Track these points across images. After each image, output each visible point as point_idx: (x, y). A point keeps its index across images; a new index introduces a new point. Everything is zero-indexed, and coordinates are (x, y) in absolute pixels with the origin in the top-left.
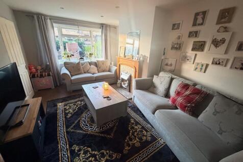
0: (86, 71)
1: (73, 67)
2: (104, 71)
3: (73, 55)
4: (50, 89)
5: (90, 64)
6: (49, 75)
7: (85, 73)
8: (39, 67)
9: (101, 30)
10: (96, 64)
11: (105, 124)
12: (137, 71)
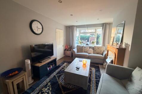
0: (86, 51)
1: (80, 48)
2: (98, 54)
3: (83, 42)
4: (69, 56)
5: (90, 47)
6: (70, 50)
7: (85, 52)
8: (69, 47)
9: (102, 27)
10: (93, 48)
11: (69, 84)
12: (116, 57)
